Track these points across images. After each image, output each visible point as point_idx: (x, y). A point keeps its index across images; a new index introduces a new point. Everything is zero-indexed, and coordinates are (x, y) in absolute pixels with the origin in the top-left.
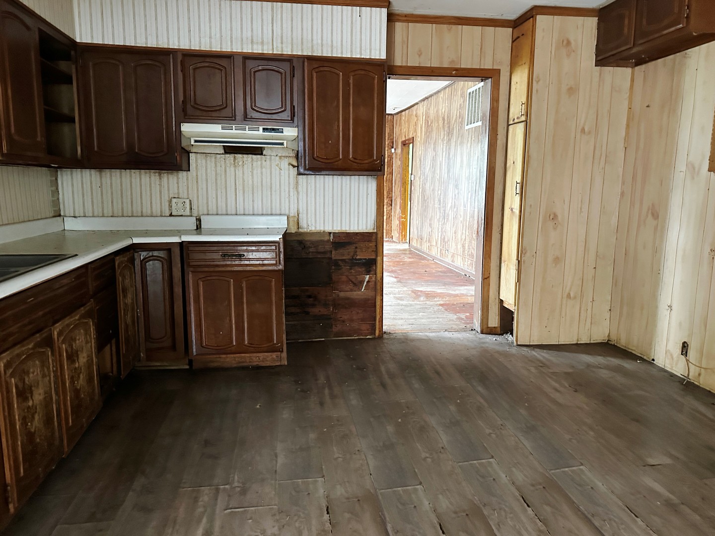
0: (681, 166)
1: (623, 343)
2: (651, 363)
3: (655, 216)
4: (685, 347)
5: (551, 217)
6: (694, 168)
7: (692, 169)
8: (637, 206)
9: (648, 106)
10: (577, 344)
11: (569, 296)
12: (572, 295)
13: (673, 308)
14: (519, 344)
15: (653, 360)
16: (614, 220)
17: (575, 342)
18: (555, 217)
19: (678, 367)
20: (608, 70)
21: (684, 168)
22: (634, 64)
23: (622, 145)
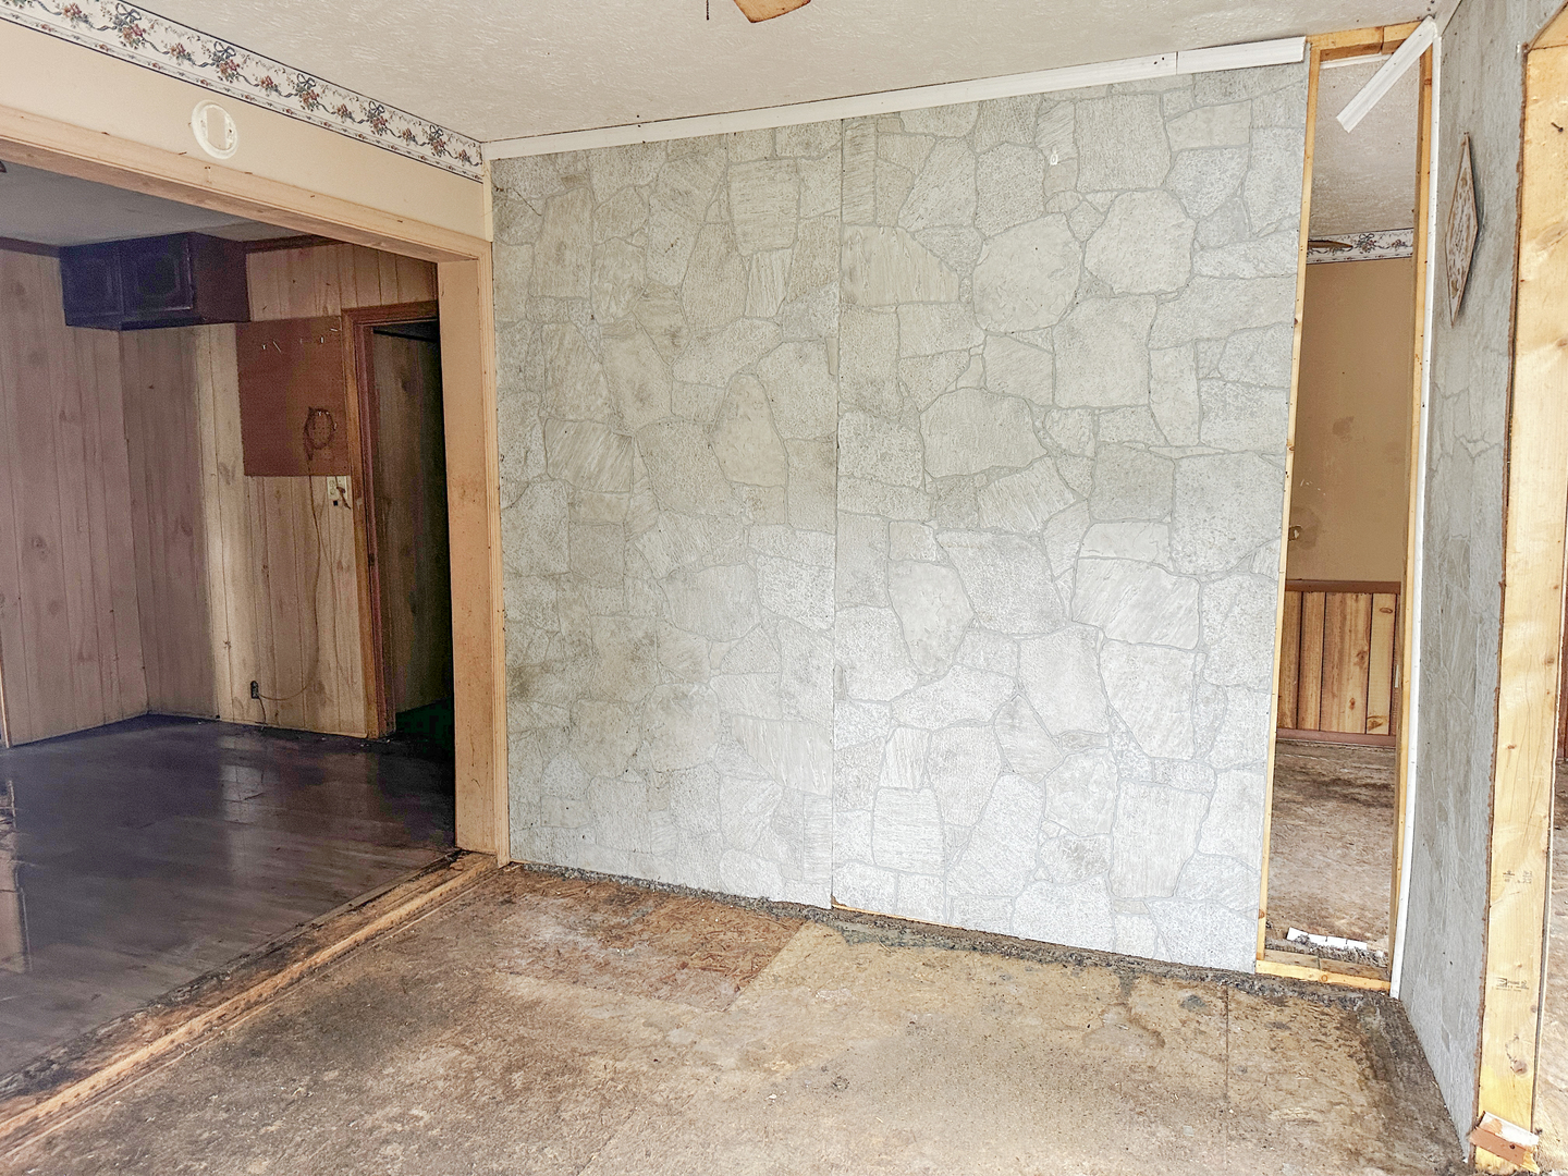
0: (210, 466)
1: (171, 708)
2: (216, 720)
3: (188, 532)
4: (254, 687)
5: (35, 544)
6: (227, 471)
7: (223, 470)
8: (160, 518)
9: (151, 387)
10: (105, 726)
11: (81, 657)
12: (85, 655)
13: (232, 644)
14: (14, 743)
15: (218, 717)
16: (128, 540)
17: (101, 724)
18: (41, 543)
19: (251, 716)
20: (85, 332)
21: (215, 471)
22: (120, 327)
23: (122, 436)
